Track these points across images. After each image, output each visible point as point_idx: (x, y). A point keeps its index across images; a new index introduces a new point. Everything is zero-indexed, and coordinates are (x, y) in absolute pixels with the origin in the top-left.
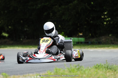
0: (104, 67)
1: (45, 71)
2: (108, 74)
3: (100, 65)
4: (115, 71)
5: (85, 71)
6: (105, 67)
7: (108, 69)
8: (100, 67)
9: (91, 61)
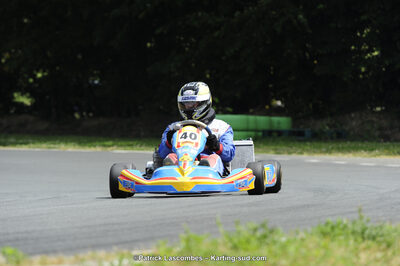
0: (350, 231)
2: (363, 257)
3: (338, 224)
4: (389, 246)
5: (284, 247)
6: (354, 233)
7: (364, 238)
8: (337, 231)
9: (308, 206)
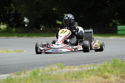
1: (102, 61)
